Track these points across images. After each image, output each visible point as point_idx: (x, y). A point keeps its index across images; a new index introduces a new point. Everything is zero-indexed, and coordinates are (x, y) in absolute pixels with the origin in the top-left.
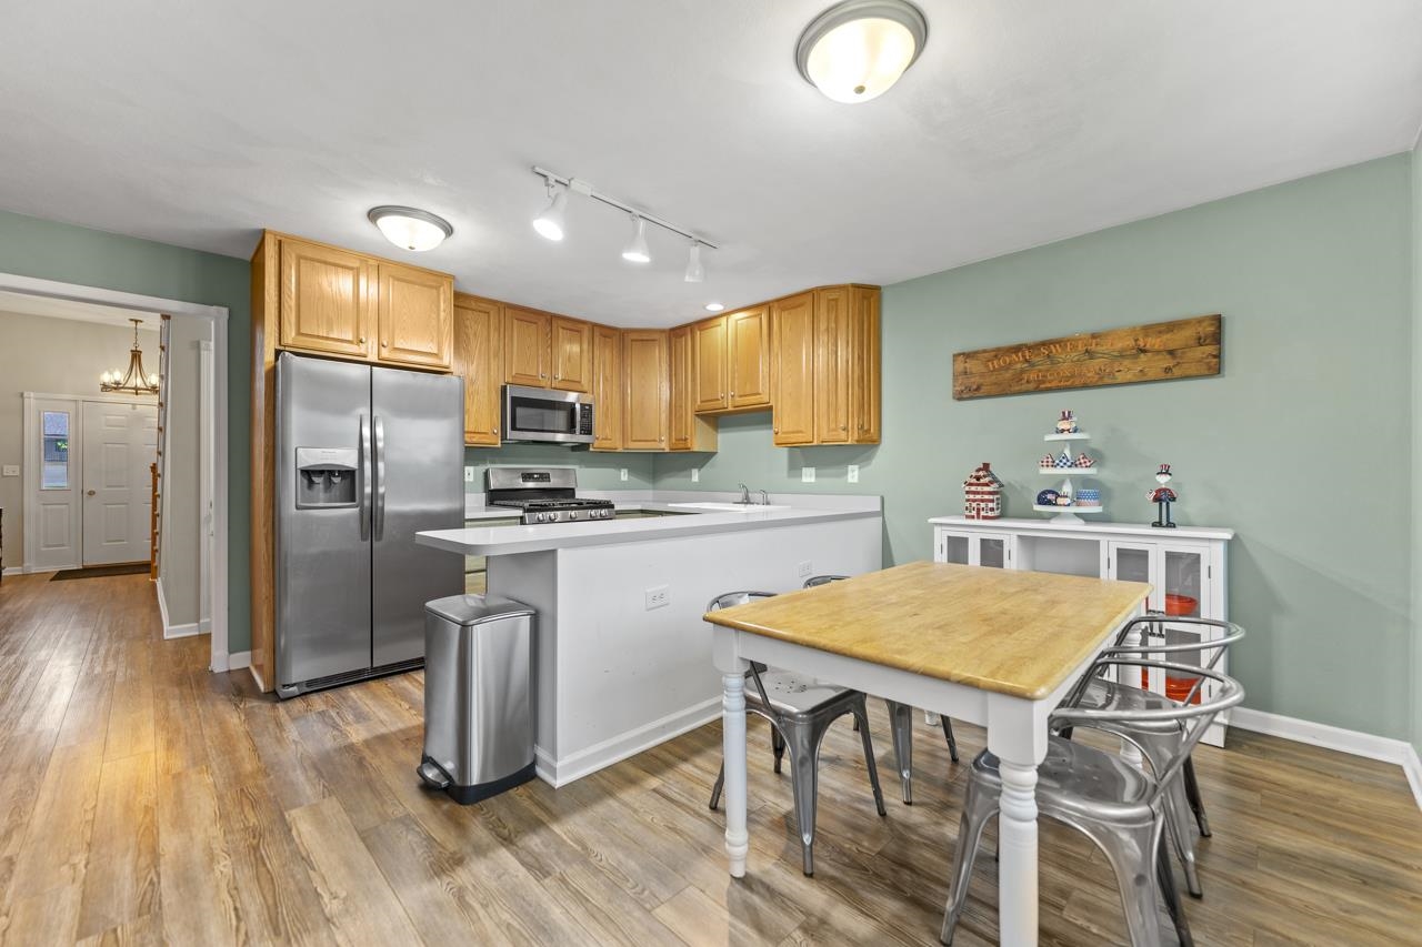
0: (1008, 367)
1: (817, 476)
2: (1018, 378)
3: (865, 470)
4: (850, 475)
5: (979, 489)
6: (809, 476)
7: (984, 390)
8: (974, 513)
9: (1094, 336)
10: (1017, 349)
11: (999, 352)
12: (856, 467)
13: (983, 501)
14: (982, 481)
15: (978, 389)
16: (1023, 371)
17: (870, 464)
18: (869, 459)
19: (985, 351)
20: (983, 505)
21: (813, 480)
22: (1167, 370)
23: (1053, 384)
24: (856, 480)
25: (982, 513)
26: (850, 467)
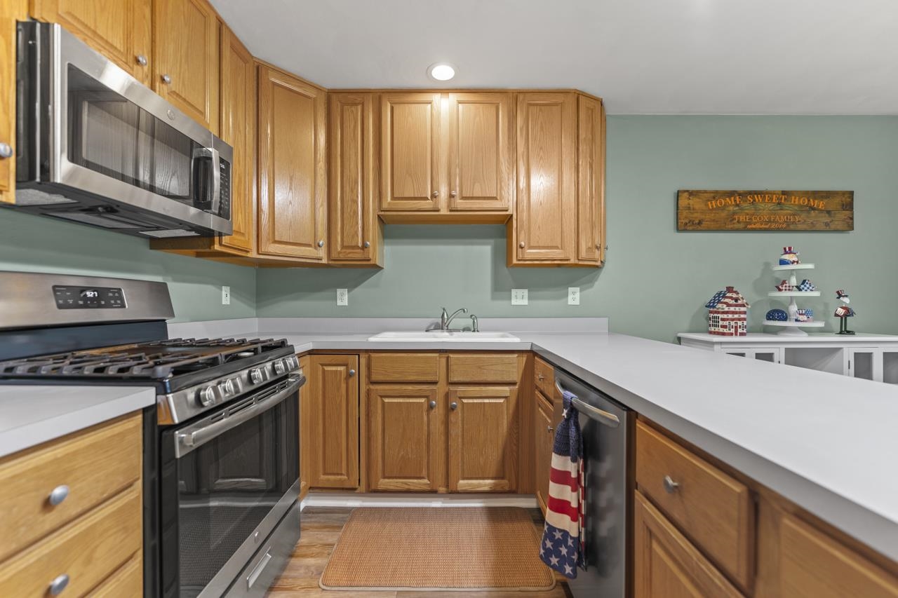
0: (724, 208)
1: (530, 298)
2: (731, 217)
3: (590, 292)
4: (570, 297)
5: (737, 309)
6: (520, 298)
7: (704, 224)
8: (733, 330)
9: (784, 193)
10: (731, 194)
11: (716, 195)
12: (578, 289)
13: (739, 319)
14: (740, 302)
15: (700, 223)
16: (734, 213)
17: (592, 287)
18: (591, 282)
19: (705, 192)
20: (740, 323)
21: (525, 302)
22: (827, 224)
23: (758, 226)
24: (577, 302)
25: (740, 331)
26: (571, 289)
